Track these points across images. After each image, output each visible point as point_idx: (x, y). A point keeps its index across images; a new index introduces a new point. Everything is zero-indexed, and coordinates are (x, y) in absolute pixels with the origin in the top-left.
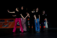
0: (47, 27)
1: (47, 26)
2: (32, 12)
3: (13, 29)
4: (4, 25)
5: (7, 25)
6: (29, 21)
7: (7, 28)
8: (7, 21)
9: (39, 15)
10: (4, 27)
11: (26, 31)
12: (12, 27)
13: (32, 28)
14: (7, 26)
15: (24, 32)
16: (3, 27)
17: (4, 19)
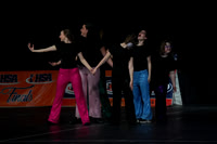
0: (177, 103)
1: (180, 99)
2: (123, 45)
3: (48, 109)
4: (15, 93)
5: (26, 94)
6: (109, 79)
7: (28, 105)
8: (27, 81)
9: (149, 59)
10: (16, 102)
11: (98, 116)
12: (44, 104)
13: (123, 104)
14: (26, 100)
15: (93, 120)
16: (13, 103)
17: (16, 73)
